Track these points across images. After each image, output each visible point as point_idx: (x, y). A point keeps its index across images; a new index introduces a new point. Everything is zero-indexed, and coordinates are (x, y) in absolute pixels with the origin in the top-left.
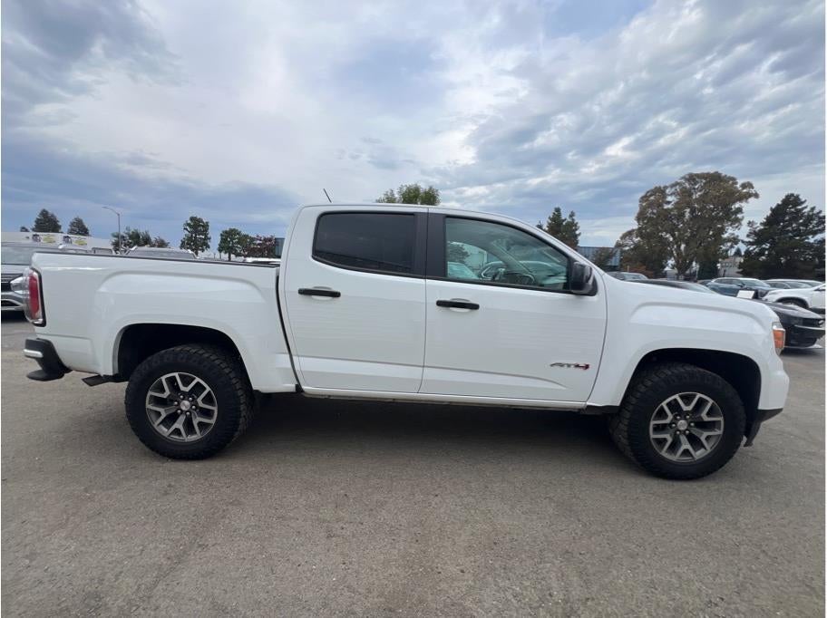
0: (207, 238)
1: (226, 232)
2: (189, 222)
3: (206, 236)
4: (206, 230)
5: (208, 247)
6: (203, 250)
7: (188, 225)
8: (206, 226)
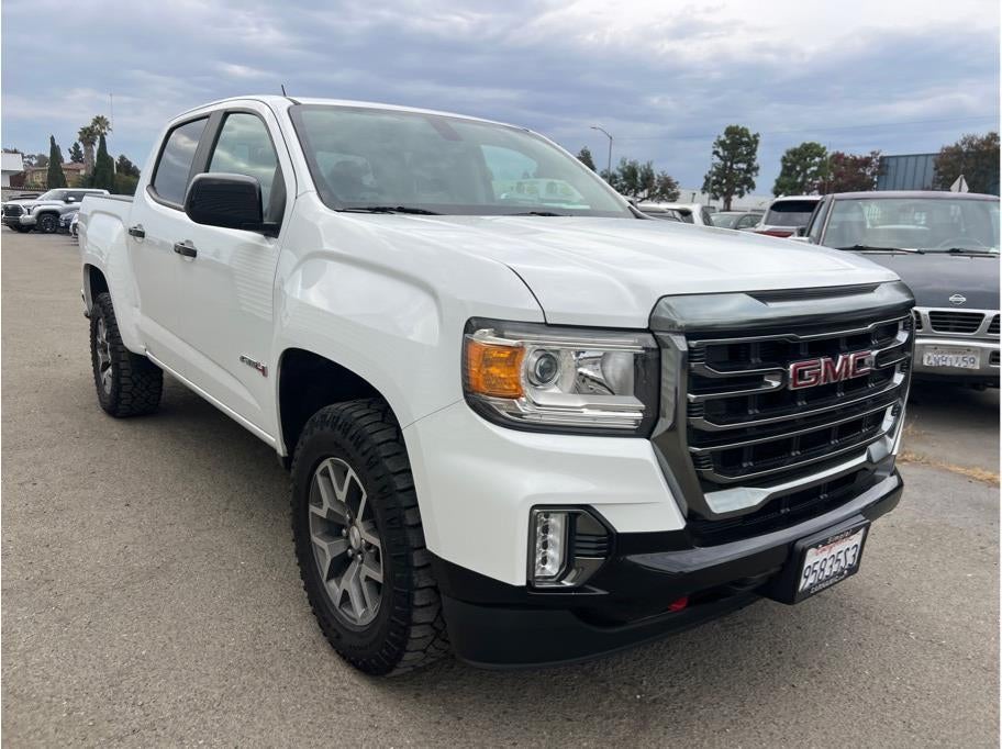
0: (752, 169)
1: (794, 152)
2: (723, 137)
3: (750, 165)
4: (752, 152)
5: (752, 186)
6: (741, 194)
7: (722, 144)
8: (752, 143)
